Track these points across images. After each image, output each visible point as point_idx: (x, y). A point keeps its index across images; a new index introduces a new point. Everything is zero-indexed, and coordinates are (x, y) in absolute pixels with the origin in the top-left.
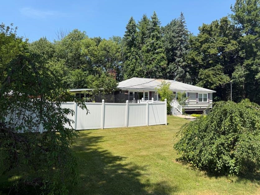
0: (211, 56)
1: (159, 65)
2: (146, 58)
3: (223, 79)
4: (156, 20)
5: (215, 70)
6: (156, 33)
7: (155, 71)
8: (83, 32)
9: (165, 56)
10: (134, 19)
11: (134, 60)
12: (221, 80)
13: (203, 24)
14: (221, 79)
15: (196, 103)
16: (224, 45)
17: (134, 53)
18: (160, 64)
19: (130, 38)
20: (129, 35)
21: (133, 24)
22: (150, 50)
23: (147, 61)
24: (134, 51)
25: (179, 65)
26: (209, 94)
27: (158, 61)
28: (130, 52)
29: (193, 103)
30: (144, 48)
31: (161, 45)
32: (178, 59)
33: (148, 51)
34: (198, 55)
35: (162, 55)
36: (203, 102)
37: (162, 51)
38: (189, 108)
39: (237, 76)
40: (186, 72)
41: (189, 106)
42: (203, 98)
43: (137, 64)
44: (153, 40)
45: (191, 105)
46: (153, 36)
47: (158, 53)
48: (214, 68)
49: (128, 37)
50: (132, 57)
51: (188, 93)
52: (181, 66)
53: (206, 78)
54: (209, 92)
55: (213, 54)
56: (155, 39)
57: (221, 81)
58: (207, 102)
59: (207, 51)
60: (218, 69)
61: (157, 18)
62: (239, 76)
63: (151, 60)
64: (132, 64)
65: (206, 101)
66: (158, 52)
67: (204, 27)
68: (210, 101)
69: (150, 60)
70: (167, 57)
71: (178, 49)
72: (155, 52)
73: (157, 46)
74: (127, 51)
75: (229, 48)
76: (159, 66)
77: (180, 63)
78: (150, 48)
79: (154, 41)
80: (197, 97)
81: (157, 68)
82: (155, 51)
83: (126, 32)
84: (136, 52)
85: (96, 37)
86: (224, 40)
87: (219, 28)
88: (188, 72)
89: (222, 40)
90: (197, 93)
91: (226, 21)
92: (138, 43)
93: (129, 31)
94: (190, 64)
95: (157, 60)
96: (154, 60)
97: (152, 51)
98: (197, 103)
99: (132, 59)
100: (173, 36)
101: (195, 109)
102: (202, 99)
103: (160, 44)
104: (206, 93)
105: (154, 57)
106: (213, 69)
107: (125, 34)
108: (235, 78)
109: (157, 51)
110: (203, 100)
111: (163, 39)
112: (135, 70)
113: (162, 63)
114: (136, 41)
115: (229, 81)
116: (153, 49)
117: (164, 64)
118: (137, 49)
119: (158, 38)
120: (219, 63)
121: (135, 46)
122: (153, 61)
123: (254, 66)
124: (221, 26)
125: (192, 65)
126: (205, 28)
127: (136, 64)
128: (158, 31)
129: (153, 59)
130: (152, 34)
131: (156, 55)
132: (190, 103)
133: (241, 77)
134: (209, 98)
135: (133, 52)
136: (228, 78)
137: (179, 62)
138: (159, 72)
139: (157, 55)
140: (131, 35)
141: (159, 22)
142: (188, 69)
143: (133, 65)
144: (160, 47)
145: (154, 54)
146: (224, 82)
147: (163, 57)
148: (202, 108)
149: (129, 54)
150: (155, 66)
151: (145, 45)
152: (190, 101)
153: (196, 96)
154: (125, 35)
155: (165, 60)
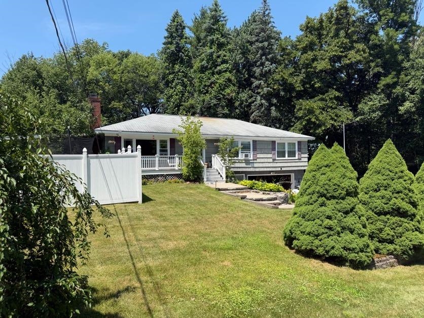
0: (318, 74)
1: (221, 94)
2: (200, 82)
3: (340, 116)
4: (218, 14)
5: (326, 101)
6: (217, 36)
7: (215, 105)
8: (103, 44)
9: (233, 78)
10: (180, 13)
11: (180, 87)
12: (335, 118)
13: (307, 17)
14: (336, 116)
15: (271, 160)
16: (342, 52)
17: (180, 74)
18: (223, 93)
19: (173, 48)
20: (171, 43)
21: (178, 22)
22: (207, 66)
23: (201, 88)
24: (179, 71)
25: (258, 93)
26: (299, 143)
27: (220, 86)
28: (174, 73)
29: (266, 160)
30: (197, 64)
31: (225, 58)
32: (256, 83)
33: (203, 70)
34: (296, 75)
35: (228, 75)
36: (287, 157)
37: (228, 68)
38: (257, 170)
39: (366, 109)
40: (271, 105)
41: (256, 165)
42: (286, 150)
43: (186, 94)
44: (212, 48)
45: (261, 165)
46: (212, 42)
47: (219, 73)
48: (324, 97)
49: (169, 45)
50: (176, 81)
51: (253, 141)
52: (262, 93)
53: (307, 116)
54: (299, 140)
55: (321, 71)
56: (214, 48)
57: (335, 121)
58: (297, 158)
59: (311, 65)
60: (331, 99)
61: (220, 10)
62: (369, 109)
63: (209, 86)
64: (177, 95)
65: (295, 157)
66: (220, 70)
67: (309, 23)
68: (303, 155)
69: (205, 86)
70: (237, 79)
71: (258, 65)
72: (215, 70)
73: (219, 60)
74: (168, 72)
75: (351, 59)
76: (222, 96)
77: (259, 90)
78: (206, 64)
79: (213, 50)
80: (274, 149)
81: (219, 100)
82: (215, 68)
83: (165, 38)
84: (183, 72)
85: (121, 50)
86: (342, 43)
87: (333, 22)
88: (275, 105)
89: (338, 43)
90: (274, 142)
91: (346, 8)
92: (186, 56)
93: (171, 36)
94: (279, 90)
95: (217, 85)
96: (213, 85)
97: (211, 68)
98: (274, 160)
99: (177, 85)
100: (248, 42)
101: (270, 172)
102: (284, 152)
103: (225, 56)
104: (294, 142)
105: (213, 79)
106: (322, 100)
107: (164, 40)
108: (364, 114)
109: (219, 68)
110: (287, 155)
111: (229, 47)
112: (182, 105)
113: (228, 91)
114: (183, 53)
115: (351, 121)
116: (212, 65)
117: (230, 91)
118: (186, 67)
119: (221, 46)
120: (335, 87)
121: (182, 62)
122: (212, 88)
123: (398, 87)
124: (337, 19)
125: (282, 93)
126: (309, 25)
127: (183, 95)
128: (221, 33)
129: (212, 83)
130: (209, 38)
131: (216, 76)
132: (258, 160)
133: (374, 111)
134: (299, 150)
135: (177, 72)
136: (350, 115)
137: (258, 87)
138: (223, 107)
139: (218, 76)
140: (174, 42)
141: (224, 17)
142: (274, 99)
143: (177, 97)
144: (224, 62)
145: (213, 74)
146: (342, 122)
147: (229, 80)
148: (283, 169)
149: (171, 76)
150: (216, 97)
151: (198, 60)
152: (259, 156)
153: (271, 147)
154: (164, 44)
155: (234, 85)
